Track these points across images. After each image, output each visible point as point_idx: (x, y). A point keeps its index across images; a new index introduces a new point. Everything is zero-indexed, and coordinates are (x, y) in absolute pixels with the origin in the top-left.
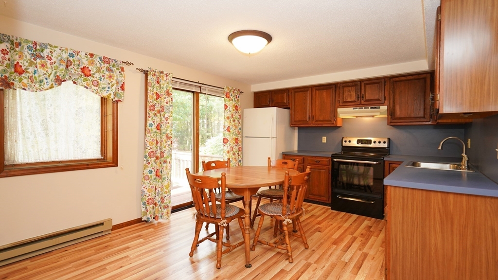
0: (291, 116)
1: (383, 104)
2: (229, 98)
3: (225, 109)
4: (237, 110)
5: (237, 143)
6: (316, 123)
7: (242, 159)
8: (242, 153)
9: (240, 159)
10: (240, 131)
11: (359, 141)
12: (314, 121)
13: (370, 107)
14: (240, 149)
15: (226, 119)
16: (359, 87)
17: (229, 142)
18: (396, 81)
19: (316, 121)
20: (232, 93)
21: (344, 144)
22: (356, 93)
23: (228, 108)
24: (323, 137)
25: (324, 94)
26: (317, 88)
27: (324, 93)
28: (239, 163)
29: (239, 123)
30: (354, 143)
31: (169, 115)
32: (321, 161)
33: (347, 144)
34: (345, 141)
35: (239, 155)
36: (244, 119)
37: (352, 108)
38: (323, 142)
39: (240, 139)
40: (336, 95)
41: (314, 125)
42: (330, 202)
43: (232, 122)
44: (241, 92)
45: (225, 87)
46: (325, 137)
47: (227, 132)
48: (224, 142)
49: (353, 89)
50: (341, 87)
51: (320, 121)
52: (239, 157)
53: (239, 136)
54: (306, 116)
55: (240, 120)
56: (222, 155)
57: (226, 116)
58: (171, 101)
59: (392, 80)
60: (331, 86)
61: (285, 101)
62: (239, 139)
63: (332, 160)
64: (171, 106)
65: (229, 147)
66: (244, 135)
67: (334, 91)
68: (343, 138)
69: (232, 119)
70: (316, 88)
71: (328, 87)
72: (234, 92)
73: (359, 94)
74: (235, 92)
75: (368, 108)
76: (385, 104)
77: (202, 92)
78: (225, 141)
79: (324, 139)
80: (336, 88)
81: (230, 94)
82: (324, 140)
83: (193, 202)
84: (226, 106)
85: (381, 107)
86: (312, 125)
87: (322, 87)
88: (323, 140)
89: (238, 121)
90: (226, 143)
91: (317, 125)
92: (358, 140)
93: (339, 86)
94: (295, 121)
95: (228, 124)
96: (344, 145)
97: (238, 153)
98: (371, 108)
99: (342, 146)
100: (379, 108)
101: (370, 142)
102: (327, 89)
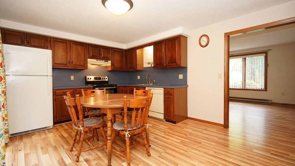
1: (109, 60)
6: (74, 66)
16: (99, 49)
18: (114, 51)
22: (98, 52)
24: (71, 76)
25: (79, 48)
26: (74, 43)
30: (93, 79)
33: (89, 80)
37: (96, 60)
40: (87, 51)
41: (72, 68)
46: (73, 76)
49: (96, 49)
51: (77, 65)
59: (113, 49)
61: (44, 46)
67: (85, 47)
68: (86, 76)
75: (103, 61)
87: (78, 43)
88: (71, 78)
91: (74, 68)
98: (105, 61)
99: (86, 81)
101: (100, 78)
102: (81, 45)
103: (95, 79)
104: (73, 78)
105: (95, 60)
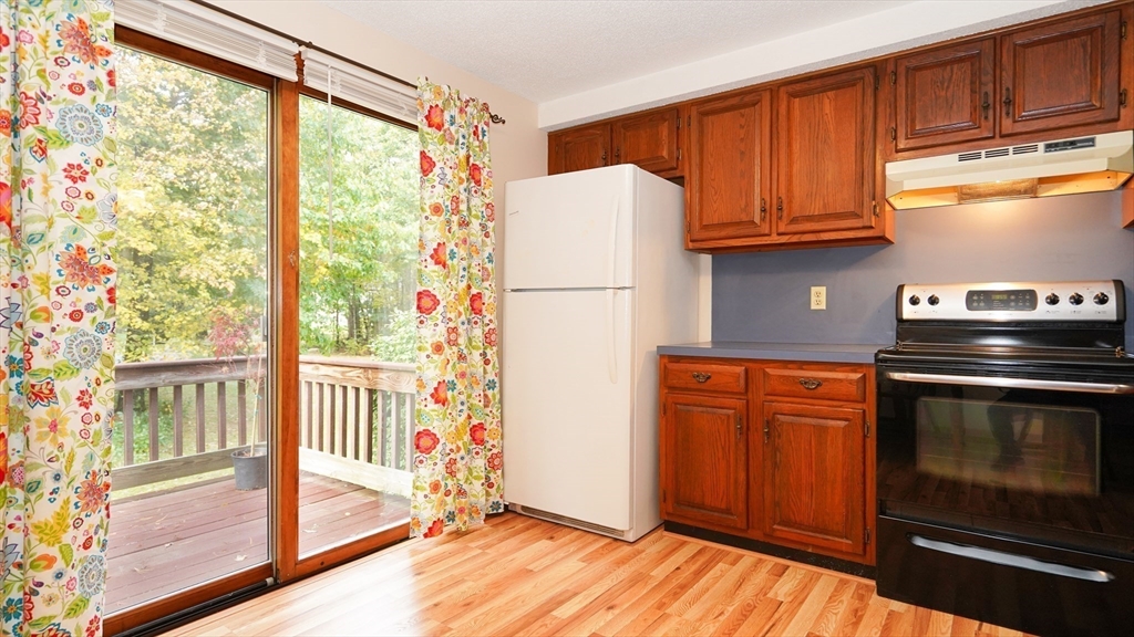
0: (687, 209)
1: (1112, 125)
2: (439, 127)
3: (425, 172)
4: (478, 182)
5: (476, 311)
6: (793, 229)
7: (500, 375)
8: (500, 355)
9: (491, 376)
10: (489, 266)
11: (974, 299)
12: (785, 220)
13: (1041, 145)
14: (493, 338)
15: (428, 213)
16: (987, 65)
17: (440, 309)
19: (794, 220)
20: (455, 112)
21: (909, 312)
22: (973, 91)
23: (437, 170)
24: (814, 289)
25: (827, 109)
26: (798, 87)
27: (828, 104)
28: (490, 393)
29: (487, 235)
30: (953, 307)
31: (93, 153)
32: (826, 380)
33: (923, 311)
34: (914, 301)
35: (487, 362)
36: (509, 221)
37: (956, 156)
38: (814, 307)
39: (488, 297)
40: (881, 108)
41: (784, 239)
42: (871, 559)
43: (455, 227)
44: (495, 119)
45: (420, 82)
46: (823, 290)
47: (432, 267)
48: (419, 307)
49: (960, 73)
50: (902, 70)
51: (810, 218)
52: (489, 368)
53: (486, 284)
54: (749, 204)
55: (491, 225)
56: (412, 360)
57: (428, 203)
58: (106, 87)
60: (858, 74)
61: (665, 154)
62: (486, 299)
63: (879, 374)
64: (104, 111)
65: (442, 329)
66: (509, 285)
67: (869, 92)
68: (901, 288)
69: (455, 218)
70: (790, 88)
71: (844, 77)
72: (461, 111)
73: (989, 88)
74: (469, 110)
75: (1035, 149)
76: (1120, 124)
77: (310, 82)
78: (426, 303)
79: (818, 294)
80: (877, 78)
81: (447, 117)
82: (819, 297)
83: (269, 566)
84: (427, 164)
85: (1099, 138)
86: (775, 239)
87: (817, 83)
88: (813, 299)
89: (483, 226)
90: (429, 311)
91: (795, 239)
92: (971, 294)
93: (891, 67)
94: (705, 227)
95: (437, 233)
96: (906, 316)
97: (484, 355)
98: (1049, 147)
99: (900, 321)
100: (1091, 143)
101: (1028, 298)
102: (837, 87)
103: (970, 306)
104: (823, 298)
105: (950, 160)
